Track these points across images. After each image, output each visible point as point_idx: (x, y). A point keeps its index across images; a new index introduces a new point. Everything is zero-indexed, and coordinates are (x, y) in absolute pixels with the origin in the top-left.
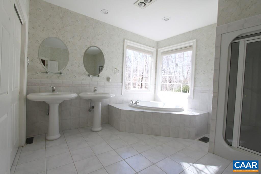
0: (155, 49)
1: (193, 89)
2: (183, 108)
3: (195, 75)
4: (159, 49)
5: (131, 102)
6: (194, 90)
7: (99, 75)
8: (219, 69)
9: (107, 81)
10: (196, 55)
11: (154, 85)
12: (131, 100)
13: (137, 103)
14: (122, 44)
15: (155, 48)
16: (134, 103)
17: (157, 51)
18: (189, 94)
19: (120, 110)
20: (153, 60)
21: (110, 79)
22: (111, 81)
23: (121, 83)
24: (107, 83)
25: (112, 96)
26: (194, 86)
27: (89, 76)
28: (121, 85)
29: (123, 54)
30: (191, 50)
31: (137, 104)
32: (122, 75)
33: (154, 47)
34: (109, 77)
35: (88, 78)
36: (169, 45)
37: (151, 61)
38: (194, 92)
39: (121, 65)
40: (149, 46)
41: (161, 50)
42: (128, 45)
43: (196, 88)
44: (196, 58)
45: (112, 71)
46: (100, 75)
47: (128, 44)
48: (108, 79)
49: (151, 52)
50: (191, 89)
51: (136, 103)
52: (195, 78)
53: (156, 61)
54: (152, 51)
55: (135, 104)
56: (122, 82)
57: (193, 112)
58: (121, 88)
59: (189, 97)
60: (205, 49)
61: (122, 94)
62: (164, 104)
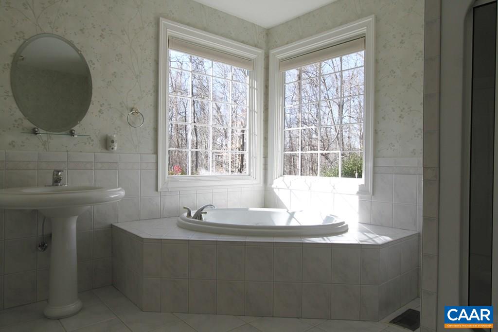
0: (260, 52)
1: (370, 165)
2: (343, 223)
3: (376, 122)
4: (272, 52)
5: (186, 214)
6: (374, 166)
7: (73, 128)
8: (440, 93)
9: (104, 150)
10: (377, 61)
11: (262, 160)
12: (184, 208)
13: (201, 216)
14: (151, 30)
15: (261, 48)
16: (192, 215)
17: (267, 57)
18: (362, 181)
19: (142, 239)
20: (256, 84)
21: (113, 142)
22: (116, 148)
23: (154, 156)
24: (105, 156)
25: (112, 196)
26: (375, 157)
27: (35, 132)
28: (154, 161)
29: (157, 63)
30: (362, 50)
31: (201, 218)
32: (156, 130)
33: (256, 46)
34: (109, 135)
35: (34, 139)
36: (301, 38)
37: (251, 87)
38: (374, 173)
39: (150, 99)
40: (243, 42)
41: (279, 54)
42: (173, 37)
43: (381, 162)
44: (377, 72)
45: (122, 115)
46: (76, 129)
47: (170, 32)
48: (107, 143)
49: (250, 60)
50: (367, 167)
51: (199, 216)
52: (376, 132)
53: (267, 87)
54: (252, 56)
55: (195, 217)
56: (156, 152)
57: (371, 236)
58: (154, 171)
59: (362, 191)
60: (402, 42)
61: (157, 190)
62: (292, 215)
